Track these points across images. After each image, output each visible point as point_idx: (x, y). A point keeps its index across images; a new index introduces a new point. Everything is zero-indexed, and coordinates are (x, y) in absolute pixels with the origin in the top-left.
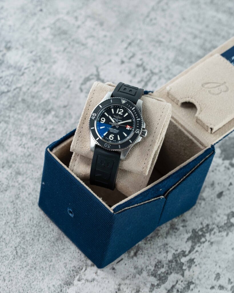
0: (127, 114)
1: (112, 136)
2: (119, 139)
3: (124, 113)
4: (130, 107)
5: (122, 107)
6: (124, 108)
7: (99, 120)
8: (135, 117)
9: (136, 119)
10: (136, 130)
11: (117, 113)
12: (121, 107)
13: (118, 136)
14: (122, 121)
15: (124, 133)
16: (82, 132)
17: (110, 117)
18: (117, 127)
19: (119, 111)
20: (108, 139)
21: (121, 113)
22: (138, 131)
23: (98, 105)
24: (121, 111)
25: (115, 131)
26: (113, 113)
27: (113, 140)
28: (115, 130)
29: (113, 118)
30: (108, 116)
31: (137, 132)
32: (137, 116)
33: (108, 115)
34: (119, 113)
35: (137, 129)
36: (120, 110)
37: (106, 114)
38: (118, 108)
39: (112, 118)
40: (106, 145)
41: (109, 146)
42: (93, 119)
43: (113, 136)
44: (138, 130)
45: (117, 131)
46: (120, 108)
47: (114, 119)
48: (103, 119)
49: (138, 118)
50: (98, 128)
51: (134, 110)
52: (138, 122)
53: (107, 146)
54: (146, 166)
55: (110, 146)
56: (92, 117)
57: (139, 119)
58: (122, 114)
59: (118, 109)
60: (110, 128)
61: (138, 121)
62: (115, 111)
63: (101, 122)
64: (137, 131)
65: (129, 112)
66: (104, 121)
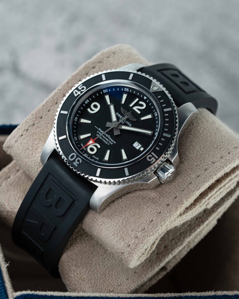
0: (149, 116)
1: (96, 146)
2: (107, 158)
3: (144, 112)
4: (163, 103)
5: (148, 98)
6: (150, 101)
7: (86, 102)
8: (163, 127)
9: (162, 131)
10: (150, 154)
11: (131, 105)
12: (145, 98)
13: (108, 152)
14: (132, 126)
15: (123, 151)
16: (42, 119)
17: (112, 108)
18: (116, 133)
19: (137, 104)
20: (83, 149)
21: (139, 109)
22: (153, 158)
23: (100, 73)
24: (142, 105)
25: (108, 140)
26: (123, 102)
27: (94, 155)
28: (109, 137)
29: (117, 113)
30: (109, 103)
31: (150, 158)
32: (167, 127)
33: (111, 102)
34: (135, 108)
35: (152, 153)
36: (141, 103)
37: (107, 98)
38: (139, 97)
39: (116, 111)
40: (73, 156)
41: (78, 161)
42: (76, 95)
43: (99, 146)
44: (153, 156)
45: (112, 141)
46: (141, 99)
47: (119, 115)
48: (95, 106)
49: (166, 132)
50: (76, 118)
51: (167, 112)
52: (163, 139)
53: (74, 161)
54: (137, 244)
55: (81, 162)
56: (76, 91)
57: (169, 136)
58: (139, 112)
59: (137, 99)
60: (100, 129)
61: (165, 137)
62: (129, 101)
63: (89, 110)
64: (151, 156)
65: (156, 115)
66: (96, 110)
